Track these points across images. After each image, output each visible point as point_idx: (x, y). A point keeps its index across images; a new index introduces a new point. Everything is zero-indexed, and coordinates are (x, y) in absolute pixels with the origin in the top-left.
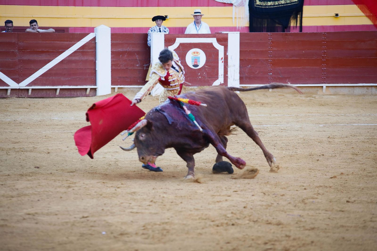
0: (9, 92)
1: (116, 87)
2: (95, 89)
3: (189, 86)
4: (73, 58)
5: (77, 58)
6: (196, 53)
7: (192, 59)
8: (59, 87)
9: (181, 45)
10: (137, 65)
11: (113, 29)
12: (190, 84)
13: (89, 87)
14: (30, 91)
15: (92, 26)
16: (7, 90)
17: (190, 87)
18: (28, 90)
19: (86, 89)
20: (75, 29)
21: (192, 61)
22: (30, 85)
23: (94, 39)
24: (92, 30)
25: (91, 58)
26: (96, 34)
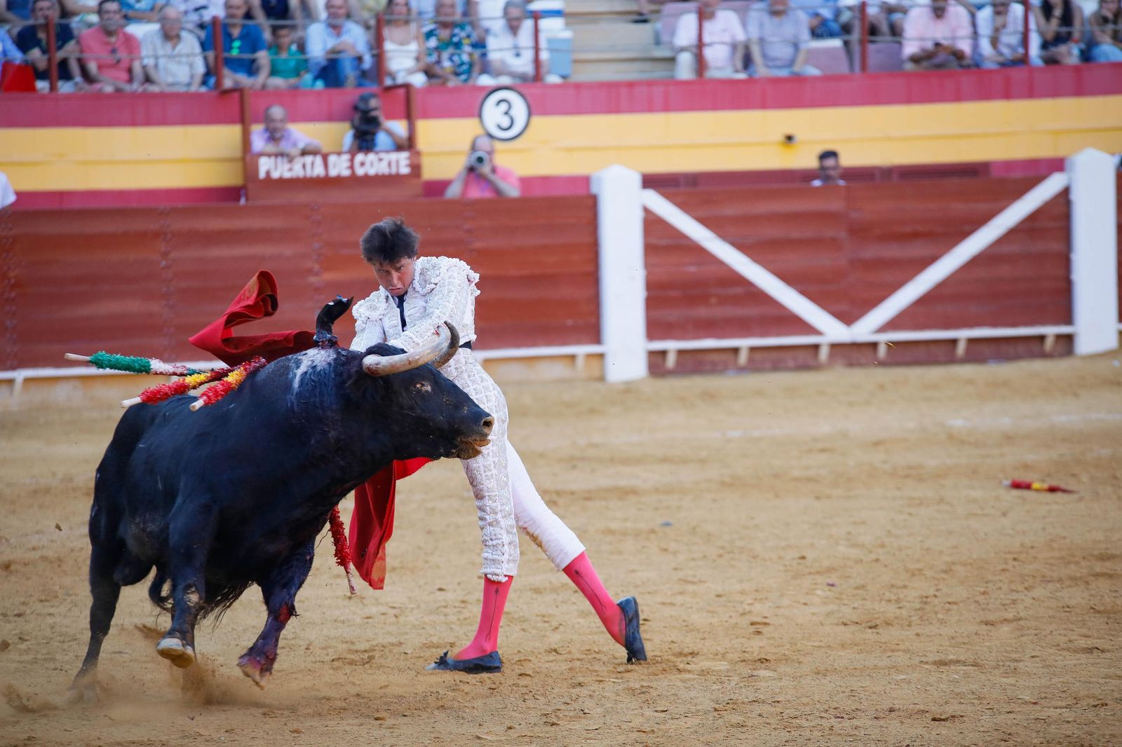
0: (824, 353)
2: (1070, 337)
4: (1007, 249)
5: (1014, 248)
8: (963, 334)
13: (1050, 331)
14: (882, 351)
15: (1060, 155)
16: (816, 347)
18: (874, 345)
19: (1042, 338)
20: (1009, 165)
22: (883, 329)
23: (1066, 193)
24: (1057, 165)
25: (1056, 246)
26: (1070, 179)
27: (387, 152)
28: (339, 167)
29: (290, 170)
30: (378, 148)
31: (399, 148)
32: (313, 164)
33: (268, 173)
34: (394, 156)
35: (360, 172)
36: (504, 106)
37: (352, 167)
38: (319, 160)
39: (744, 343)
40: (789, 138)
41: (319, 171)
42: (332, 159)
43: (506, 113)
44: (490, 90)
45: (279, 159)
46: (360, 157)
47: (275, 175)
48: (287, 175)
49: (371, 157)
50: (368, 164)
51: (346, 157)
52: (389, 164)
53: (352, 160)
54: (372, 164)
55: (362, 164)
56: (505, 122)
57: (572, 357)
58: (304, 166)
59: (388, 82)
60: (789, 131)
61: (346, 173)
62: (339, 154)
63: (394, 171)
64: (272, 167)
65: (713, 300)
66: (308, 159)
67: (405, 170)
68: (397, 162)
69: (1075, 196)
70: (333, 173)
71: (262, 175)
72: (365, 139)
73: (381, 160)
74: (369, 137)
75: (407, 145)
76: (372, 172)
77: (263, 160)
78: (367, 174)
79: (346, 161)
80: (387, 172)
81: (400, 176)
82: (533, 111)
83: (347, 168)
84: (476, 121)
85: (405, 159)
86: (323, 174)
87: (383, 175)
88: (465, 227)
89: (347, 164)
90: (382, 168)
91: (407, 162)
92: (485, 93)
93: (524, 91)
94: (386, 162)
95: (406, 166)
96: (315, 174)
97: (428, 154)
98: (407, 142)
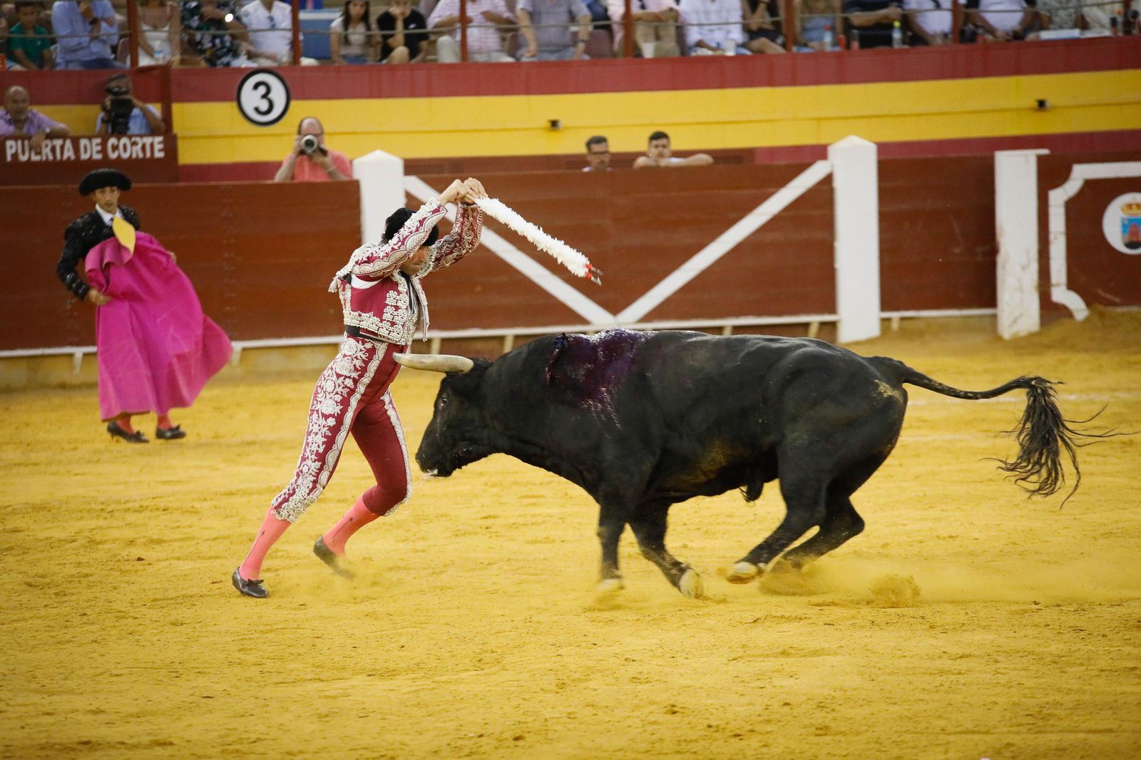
1: (895, 315)
2: (833, 326)
3: (1114, 304)
4: (769, 237)
5: (776, 236)
6: (1134, 207)
7: (1124, 226)
8: (728, 322)
9: (1089, 184)
10: (957, 250)
11: (882, 148)
12: (1117, 300)
13: (815, 319)
15: (823, 141)
17: (1120, 310)
19: (806, 326)
20: (773, 152)
21: (1124, 232)
22: (648, 318)
23: (828, 179)
24: (820, 152)
25: (820, 235)
26: (833, 166)
27: (141, 136)
28: (91, 150)
30: (130, 133)
31: (153, 132)
32: (62, 147)
33: (15, 156)
34: (148, 140)
35: (113, 156)
36: (262, 90)
37: (104, 151)
38: (68, 144)
39: (510, 332)
40: (554, 124)
41: (69, 153)
42: (83, 142)
44: (249, 72)
46: (112, 141)
47: (23, 158)
48: (35, 158)
49: (124, 140)
50: (121, 148)
51: (98, 140)
52: (143, 148)
53: (104, 144)
54: (127, 148)
55: (115, 148)
56: (264, 106)
58: (53, 150)
60: (553, 118)
61: (98, 157)
62: (90, 138)
63: (148, 155)
64: (20, 150)
65: (478, 289)
66: (58, 143)
67: (159, 155)
68: (152, 145)
69: (838, 184)
70: (84, 156)
71: (9, 158)
72: (117, 123)
73: (134, 144)
74: (121, 120)
75: (164, 127)
76: (125, 156)
77: (9, 143)
78: (119, 156)
79: (97, 145)
80: (141, 155)
81: (153, 160)
82: (292, 95)
83: (98, 152)
84: (234, 104)
85: (160, 143)
86: (73, 157)
87: (137, 159)
88: (223, 214)
89: (99, 148)
90: (136, 152)
91: (161, 146)
92: (243, 76)
93: (282, 74)
94: (140, 146)
95: (160, 150)
96: (65, 157)
97: (184, 138)
98: (163, 125)
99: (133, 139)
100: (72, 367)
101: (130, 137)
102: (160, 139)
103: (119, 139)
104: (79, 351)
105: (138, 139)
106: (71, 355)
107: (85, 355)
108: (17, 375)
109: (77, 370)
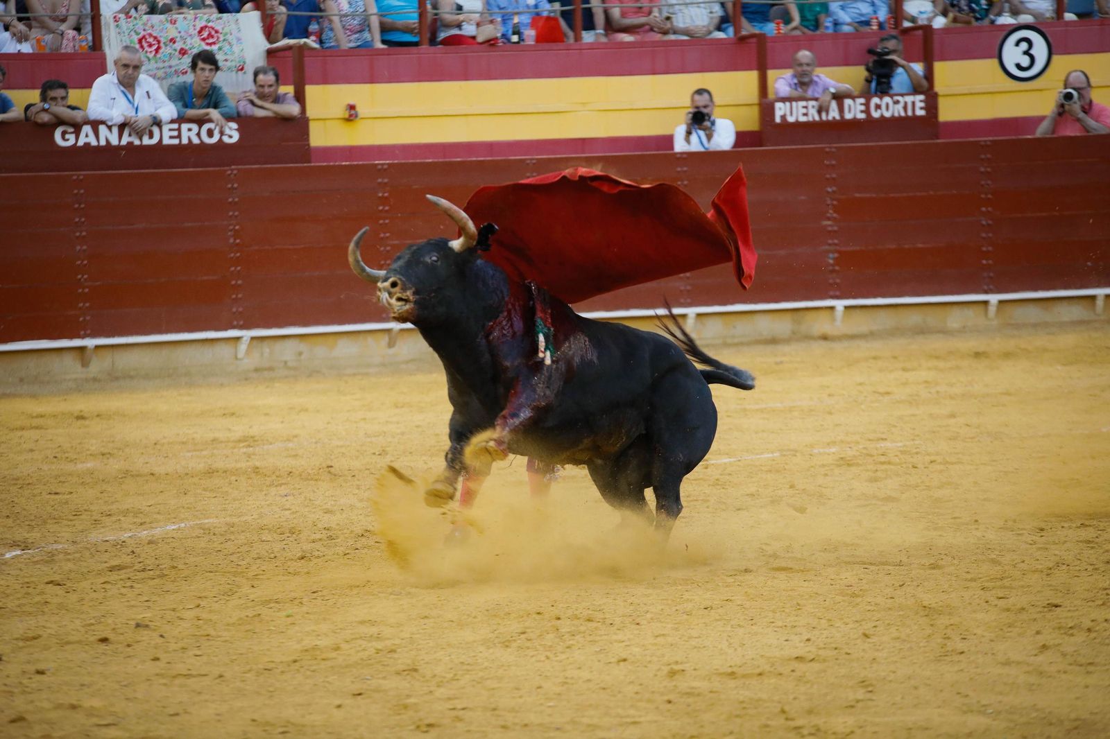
27: (902, 95)
28: (854, 110)
29: (805, 115)
33: (783, 117)
34: (909, 99)
35: (876, 114)
36: (1024, 46)
37: (867, 111)
41: (834, 114)
43: (1026, 53)
44: (1011, 28)
45: (794, 104)
46: (875, 100)
47: (791, 119)
48: (803, 119)
50: (884, 107)
52: (905, 108)
53: (867, 105)
54: (888, 107)
55: (878, 107)
56: (1025, 61)
57: (1093, 298)
59: (907, 24)
61: (862, 116)
62: (853, 98)
63: (910, 113)
64: (788, 113)
67: (920, 113)
68: (913, 103)
70: (848, 116)
71: (778, 120)
72: (880, 82)
73: (897, 102)
74: (883, 80)
76: (887, 114)
77: (778, 105)
78: (882, 116)
79: (861, 104)
80: (903, 114)
81: (915, 118)
82: (1054, 50)
83: (862, 112)
84: (995, 62)
85: (921, 101)
86: (838, 117)
87: (900, 119)
88: (982, 169)
89: (863, 108)
90: (898, 111)
91: (922, 105)
92: (1005, 33)
93: (1044, 30)
94: (902, 105)
95: (921, 108)
96: (830, 118)
97: (944, 96)
98: (925, 83)
99: (896, 98)
100: (834, 320)
101: (891, 96)
102: (922, 97)
103: (881, 98)
104: (840, 304)
105: (899, 98)
106: (832, 308)
107: (846, 307)
108: (782, 326)
109: (838, 323)
